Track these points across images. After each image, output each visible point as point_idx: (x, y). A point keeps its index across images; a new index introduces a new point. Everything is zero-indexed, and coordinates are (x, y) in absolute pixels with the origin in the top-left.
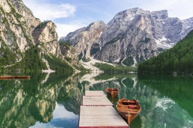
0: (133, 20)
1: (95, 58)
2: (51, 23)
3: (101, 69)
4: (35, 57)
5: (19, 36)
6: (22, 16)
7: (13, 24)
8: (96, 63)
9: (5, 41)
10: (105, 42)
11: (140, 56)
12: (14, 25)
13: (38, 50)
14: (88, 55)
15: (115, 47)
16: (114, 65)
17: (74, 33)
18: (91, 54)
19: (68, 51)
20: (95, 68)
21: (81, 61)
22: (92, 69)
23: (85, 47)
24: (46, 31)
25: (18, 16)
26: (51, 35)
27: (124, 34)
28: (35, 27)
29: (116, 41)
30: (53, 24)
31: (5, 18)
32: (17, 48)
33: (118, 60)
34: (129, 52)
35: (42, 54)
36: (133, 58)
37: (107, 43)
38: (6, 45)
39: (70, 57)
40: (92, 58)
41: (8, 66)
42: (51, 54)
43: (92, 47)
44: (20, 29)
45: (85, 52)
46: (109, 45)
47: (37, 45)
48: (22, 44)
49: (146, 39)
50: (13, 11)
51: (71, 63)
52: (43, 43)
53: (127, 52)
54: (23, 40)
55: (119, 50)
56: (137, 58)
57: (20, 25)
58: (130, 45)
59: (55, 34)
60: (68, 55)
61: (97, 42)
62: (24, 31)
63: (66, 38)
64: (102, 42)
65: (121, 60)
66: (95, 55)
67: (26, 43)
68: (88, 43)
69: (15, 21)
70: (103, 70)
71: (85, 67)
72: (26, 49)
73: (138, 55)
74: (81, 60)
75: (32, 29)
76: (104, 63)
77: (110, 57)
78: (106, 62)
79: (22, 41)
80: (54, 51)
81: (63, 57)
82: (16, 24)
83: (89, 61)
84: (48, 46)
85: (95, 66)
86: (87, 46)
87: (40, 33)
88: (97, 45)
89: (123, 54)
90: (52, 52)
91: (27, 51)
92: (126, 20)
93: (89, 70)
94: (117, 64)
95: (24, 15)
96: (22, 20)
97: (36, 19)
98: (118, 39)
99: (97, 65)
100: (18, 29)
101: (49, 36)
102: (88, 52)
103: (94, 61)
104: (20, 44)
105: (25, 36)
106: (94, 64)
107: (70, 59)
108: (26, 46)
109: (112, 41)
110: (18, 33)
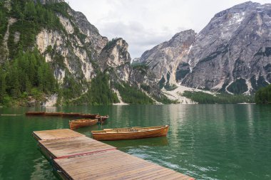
0: (242, 22)
1: (183, 84)
2: (121, 41)
3: (193, 99)
4: (103, 87)
5: (84, 62)
6: (86, 36)
7: (77, 47)
8: (185, 91)
9: (69, 68)
10: (197, 60)
11: (257, 78)
12: (78, 49)
13: (106, 78)
14: (172, 80)
15: (214, 65)
16: (214, 94)
17: (151, 51)
18: (178, 79)
19: (145, 77)
20: (185, 99)
21: (163, 90)
22: (180, 100)
23: (168, 69)
24: (115, 52)
25: (82, 37)
26: (121, 56)
27: (228, 45)
28: (102, 48)
29: (215, 56)
30: (124, 42)
31: (68, 41)
32: (83, 76)
33: (220, 86)
34: (237, 72)
35: (111, 82)
36: (245, 81)
37: (201, 62)
38: (70, 74)
39: (148, 84)
40: (179, 85)
41: (73, 99)
42: (123, 82)
43: (178, 69)
44: (85, 53)
45: (168, 77)
46: (204, 64)
47: (105, 71)
48: (87, 71)
49: (267, 49)
50: (76, 31)
51: (149, 92)
52: (112, 68)
53: (234, 72)
54: (89, 66)
55: (221, 70)
56: (253, 81)
57: (84, 48)
58: (239, 61)
59: (127, 55)
60: (145, 82)
61: (185, 60)
62: (89, 55)
63: (141, 59)
64: (193, 60)
65: (224, 86)
66: (182, 80)
67: (92, 69)
68: (172, 64)
69: (79, 43)
70: (195, 101)
71: (169, 97)
72: (93, 77)
73: (254, 76)
74: (163, 88)
75: (99, 52)
76: (197, 90)
77: (207, 81)
78: (201, 89)
79: (87, 67)
80: (126, 78)
81: (139, 85)
82: (80, 47)
83: (174, 89)
84: (118, 71)
85: (184, 95)
86: (171, 67)
87: (108, 56)
88: (185, 65)
89: (228, 75)
90: (123, 79)
91: (93, 80)
92: (230, 23)
93: (175, 102)
94: (219, 91)
95: (88, 35)
96: (87, 41)
97: (103, 38)
98: (219, 53)
99: (187, 94)
100: (83, 53)
101: (120, 58)
102: (173, 76)
103: (182, 88)
104: (85, 71)
105: (91, 61)
106: (182, 92)
107: (148, 87)
108: (92, 74)
109: (208, 57)
110: (83, 57)
